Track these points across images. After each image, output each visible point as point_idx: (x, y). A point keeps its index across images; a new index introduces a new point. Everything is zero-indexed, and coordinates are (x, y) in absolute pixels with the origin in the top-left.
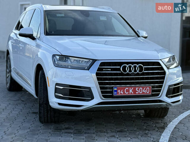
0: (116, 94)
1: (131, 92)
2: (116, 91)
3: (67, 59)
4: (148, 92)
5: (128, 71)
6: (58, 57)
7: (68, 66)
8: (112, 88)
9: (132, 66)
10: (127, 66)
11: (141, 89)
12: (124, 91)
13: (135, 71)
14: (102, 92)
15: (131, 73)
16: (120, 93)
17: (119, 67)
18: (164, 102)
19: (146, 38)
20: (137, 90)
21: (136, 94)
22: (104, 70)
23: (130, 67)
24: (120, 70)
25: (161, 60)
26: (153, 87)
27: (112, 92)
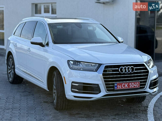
0: (116, 88)
1: (126, 87)
2: (116, 86)
3: (78, 63)
4: (137, 86)
5: (124, 72)
6: (72, 62)
7: (80, 69)
8: (113, 84)
9: (127, 67)
10: (123, 68)
11: (133, 84)
12: (121, 86)
13: (129, 71)
14: (107, 87)
15: (126, 73)
16: (119, 87)
17: (118, 69)
18: (148, 92)
19: (122, 42)
20: (130, 85)
21: (129, 87)
22: (107, 71)
23: (125, 68)
24: (119, 71)
25: (145, 62)
26: (141, 82)
27: (113, 87)
